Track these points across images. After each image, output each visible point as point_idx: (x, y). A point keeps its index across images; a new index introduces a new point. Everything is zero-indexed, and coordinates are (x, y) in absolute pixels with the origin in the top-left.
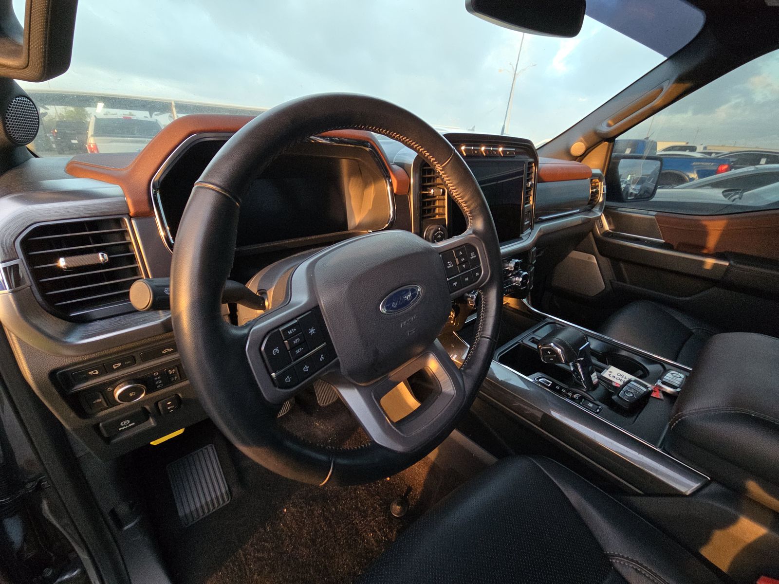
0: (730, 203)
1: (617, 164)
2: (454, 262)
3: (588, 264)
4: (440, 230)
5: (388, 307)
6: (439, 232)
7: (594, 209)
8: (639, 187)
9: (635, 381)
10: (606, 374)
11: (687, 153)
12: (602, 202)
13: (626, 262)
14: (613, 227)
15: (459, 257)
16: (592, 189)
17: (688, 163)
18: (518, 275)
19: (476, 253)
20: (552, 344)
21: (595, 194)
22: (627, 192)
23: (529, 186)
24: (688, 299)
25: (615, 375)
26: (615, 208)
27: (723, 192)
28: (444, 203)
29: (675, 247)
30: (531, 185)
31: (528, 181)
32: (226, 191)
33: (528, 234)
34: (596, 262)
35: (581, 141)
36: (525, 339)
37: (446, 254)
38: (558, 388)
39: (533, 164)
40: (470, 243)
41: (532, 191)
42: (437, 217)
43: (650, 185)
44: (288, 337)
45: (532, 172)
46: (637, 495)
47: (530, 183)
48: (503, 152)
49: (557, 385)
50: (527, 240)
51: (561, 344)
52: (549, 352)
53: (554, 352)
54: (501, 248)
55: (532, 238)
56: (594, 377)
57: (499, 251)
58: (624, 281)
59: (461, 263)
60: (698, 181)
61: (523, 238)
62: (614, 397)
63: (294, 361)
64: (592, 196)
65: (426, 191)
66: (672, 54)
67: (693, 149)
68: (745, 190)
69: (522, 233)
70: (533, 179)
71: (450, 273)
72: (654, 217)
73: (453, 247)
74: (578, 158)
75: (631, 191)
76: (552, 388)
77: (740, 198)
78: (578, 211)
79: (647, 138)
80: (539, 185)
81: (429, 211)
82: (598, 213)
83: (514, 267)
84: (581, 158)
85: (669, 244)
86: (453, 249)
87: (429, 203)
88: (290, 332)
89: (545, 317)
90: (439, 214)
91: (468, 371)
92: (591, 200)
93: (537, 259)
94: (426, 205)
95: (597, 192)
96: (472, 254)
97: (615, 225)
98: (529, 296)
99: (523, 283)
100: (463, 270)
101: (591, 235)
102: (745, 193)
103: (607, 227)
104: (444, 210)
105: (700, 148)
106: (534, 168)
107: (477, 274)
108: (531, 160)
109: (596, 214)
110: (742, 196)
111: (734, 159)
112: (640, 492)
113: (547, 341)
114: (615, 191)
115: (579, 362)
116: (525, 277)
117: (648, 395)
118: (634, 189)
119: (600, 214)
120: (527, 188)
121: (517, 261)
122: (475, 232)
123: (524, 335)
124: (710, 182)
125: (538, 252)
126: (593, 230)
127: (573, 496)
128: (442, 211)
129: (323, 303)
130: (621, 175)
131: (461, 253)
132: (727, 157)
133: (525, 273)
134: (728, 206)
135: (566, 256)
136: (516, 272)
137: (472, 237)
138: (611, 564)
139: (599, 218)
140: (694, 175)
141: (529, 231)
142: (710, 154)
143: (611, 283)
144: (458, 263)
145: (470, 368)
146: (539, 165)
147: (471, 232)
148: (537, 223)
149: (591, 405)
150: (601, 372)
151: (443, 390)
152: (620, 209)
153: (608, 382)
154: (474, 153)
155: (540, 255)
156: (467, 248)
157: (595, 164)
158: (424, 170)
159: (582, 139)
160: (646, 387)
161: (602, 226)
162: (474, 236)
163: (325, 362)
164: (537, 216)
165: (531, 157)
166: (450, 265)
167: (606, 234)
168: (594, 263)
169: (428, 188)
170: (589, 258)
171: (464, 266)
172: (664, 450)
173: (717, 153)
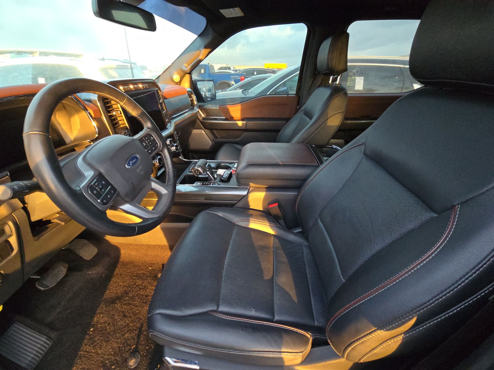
0: (245, 96)
1: (196, 84)
2: (146, 143)
3: (202, 134)
4: (127, 132)
5: (129, 165)
6: (127, 133)
7: (194, 108)
8: (210, 93)
9: (227, 171)
10: (218, 173)
11: (228, 71)
12: (197, 104)
13: (215, 129)
14: (206, 115)
15: (147, 140)
16: (190, 98)
17: (229, 76)
18: (173, 146)
19: (153, 137)
20: (196, 168)
21: (192, 101)
22: (206, 97)
23: (161, 102)
24: (239, 139)
25: (221, 172)
26: (203, 106)
27: (242, 91)
28: (123, 118)
29: (229, 119)
30: (162, 101)
31: (160, 99)
32: (44, 132)
33: (169, 126)
34: (204, 132)
35: (177, 74)
36: (187, 173)
37: (141, 140)
38: (204, 184)
39: (159, 91)
40: (148, 133)
41: (163, 104)
42: (121, 126)
43: (213, 91)
44: (96, 186)
45: (160, 95)
46: (237, 203)
47: (161, 101)
48: (143, 87)
49: (204, 183)
50: (170, 129)
51: (200, 166)
52: (196, 171)
53: (198, 170)
54: (162, 134)
55: (172, 127)
56: (216, 176)
57: (162, 135)
58: (218, 138)
59: (149, 142)
60: (235, 85)
61: (168, 128)
62: (222, 179)
63: (103, 194)
64: (191, 102)
65: (110, 113)
66: (199, 34)
67: (229, 68)
68: (249, 89)
69: (167, 126)
70: (162, 98)
71: (146, 147)
72: (218, 108)
73: (142, 136)
74: (179, 83)
75: (207, 95)
76: (203, 184)
77: (248, 93)
78: (188, 110)
79: (209, 64)
80: (165, 101)
81: (116, 124)
82: (197, 110)
83: (170, 143)
84: (180, 83)
85: (227, 118)
86: (143, 137)
87: (114, 119)
88: (96, 184)
89: (191, 162)
90: (122, 124)
91: (169, 184)
92: (191, 104)
93: (178, 137)
94: (113, 121)
95: (193, 100)
96: (151, 137)
97: (206, 114)
98: (182, 155)
99: (177, 149)
100: (150, 145)
101: (198, 120)
102: (249, 91)
103: (203, 116)
104: (124, 122)
105: (232, 68)
106: (160, 92)
107: (157, 145)
108: (157, 89)
109: (196, 110)
110: (248, 92)
111: (245, 73)
112: (237, 202)
113: (194, 167)
114: (200, 98)
115: (208, 171)
116: (176, 146)
117: (231, 174)
118: (208, 94)
119: (198, 110)
120: (161, 103)
121: (170, 139)
122: (148, 128)
123: (186, 171)
124: (238, 86)
125: (178, 134)
126: (198, 118)
127: (220, 214)
128: (123, 122)
129: (102, 171)
130: (201, 88)
131: (147, 138)
132: (242, 72)
133: (176, 144)
134: (244, 98)
135: (191, 133)
136: (172, 144)
137: (148, 131)
138: (235, 224)
139: (198, 111)
140: (233, 83)
141: (169, 124)
142: (236, 71)
143: (214, 141)
144: (147, 142)
145: (169, 182)
146: (162, 90)
147: (147, 129)
148: (172, 119)
149: (216, 184)
150: (216, 173)
151: (163, 193)
152: (205, 106)
153: (219, 175)
154: (128, 89)
155: (179, 135)
156: (148, 136)
157: (186, 85)
158: (105, 102)
159: (177, 73)
160: (230, 171)
161: (201, 115)
162: (149, 130)
163: (114, 193)
164: (171, 116)
165: (157, 88)
166: (145, 144)
167: (204, 119)
168: (203, 133)
169: (111, 112)
170: (201, 131)
171: (150, 143)
172: (238, 186)
173: (239, 70)
